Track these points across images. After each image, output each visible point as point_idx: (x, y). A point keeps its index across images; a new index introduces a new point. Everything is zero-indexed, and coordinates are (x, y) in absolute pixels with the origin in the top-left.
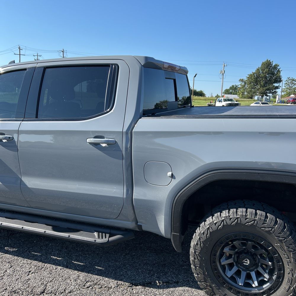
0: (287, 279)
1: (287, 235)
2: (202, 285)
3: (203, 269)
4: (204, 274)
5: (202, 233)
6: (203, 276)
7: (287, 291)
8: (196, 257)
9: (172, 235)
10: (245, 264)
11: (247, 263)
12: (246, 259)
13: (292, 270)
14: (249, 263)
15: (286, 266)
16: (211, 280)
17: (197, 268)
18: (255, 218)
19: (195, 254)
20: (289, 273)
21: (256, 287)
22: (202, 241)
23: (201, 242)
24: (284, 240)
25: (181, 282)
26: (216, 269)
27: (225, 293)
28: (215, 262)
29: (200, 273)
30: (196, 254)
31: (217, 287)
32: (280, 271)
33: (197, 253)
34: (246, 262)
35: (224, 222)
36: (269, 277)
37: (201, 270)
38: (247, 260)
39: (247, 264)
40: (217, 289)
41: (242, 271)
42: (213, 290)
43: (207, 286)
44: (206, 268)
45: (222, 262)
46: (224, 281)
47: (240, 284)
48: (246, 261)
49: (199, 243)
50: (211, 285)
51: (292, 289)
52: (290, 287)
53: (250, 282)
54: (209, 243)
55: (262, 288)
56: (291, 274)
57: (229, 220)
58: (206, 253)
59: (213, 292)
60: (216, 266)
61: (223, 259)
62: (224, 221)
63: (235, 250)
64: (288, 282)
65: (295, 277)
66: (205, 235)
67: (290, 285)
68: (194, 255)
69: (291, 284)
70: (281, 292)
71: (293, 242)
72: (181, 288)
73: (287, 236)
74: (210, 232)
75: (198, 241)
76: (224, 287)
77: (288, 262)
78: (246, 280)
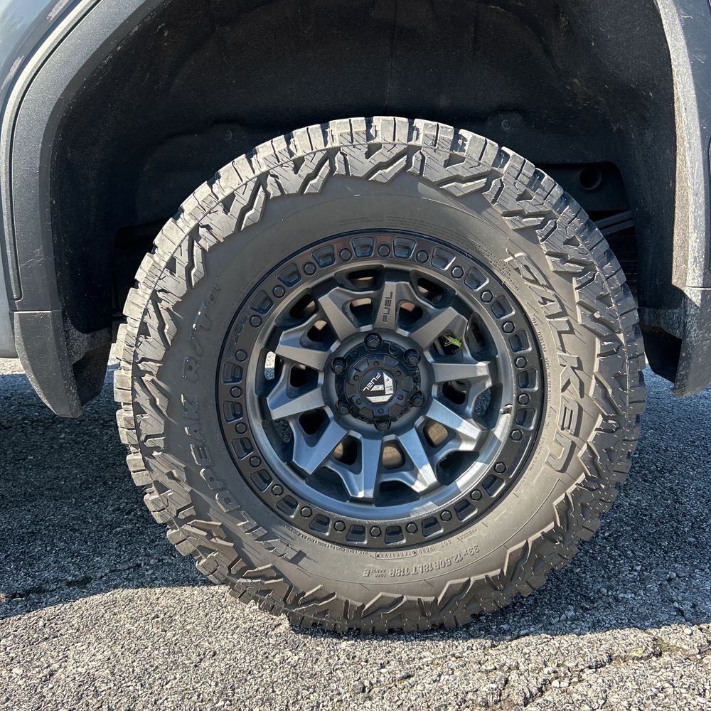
0: (559, 416)
1: (554, 202)
2: (189, 534)
3: (183, 456)
4: (191, 479)
5: (163, 264)
6: (188, 489)
7: (563, 470)
8: (143, 399)
9: (17, 325)
10: (374, 399)
11: (382, 393)
12: (379, 376)
13: (580, 367)
14: (390, 391)
15: (552, 356)
16: (226, 501)
17: (155, 454)
18: (410, 139)
19: (137, 386)
20: (568, 383)
21: (430, 490)
22: (168, 309)
23: (165, 315)
24: (543, 224)
25: (102, 577)
26: (248, 444)
27: (298, 549)
28: (238, 412)
29: (170, 475)
30: (143, 384)
31: (261, 532)
32: (525, 387)
33: (147, 378)
34: (376, 388)
35: (269, 189)
36: (480, 431)
37: (176, 462)
38: (381, 381)
39: (385, 399)
40: (259, 539)
41: (363, 441)
42: (238, 547)
43: (210, 536)
44: (197, 449)
45: (276, 405)
46: (287, 492)
47: (361, 495)
48: (377, 383)
49: (153, 322)
50: (229, 525)
51: (580, 454)
52: (573, 445)
53: (403, 477)
54: (206, 315)
55: (454, 489)
56: (574, 387)
57: (290, 169)
58: (191, 368)
59: (242, 556)
60: (248, 427)
61: (280, 393)
62: (270, 179)
63: (326, 348)
64: (566, 425)
65: (591, 393)
66: (180, 269)
67: (574, 438)
68: (133, 389)
69: (576, 434)
70: (538, 481)
71: (580, 232)
72: (98, 596)
73: (555, 207)
74: (203, 249)
75: (146, 311)
76: (290, 523)
77: (560, 333)
78: (384, 475)
